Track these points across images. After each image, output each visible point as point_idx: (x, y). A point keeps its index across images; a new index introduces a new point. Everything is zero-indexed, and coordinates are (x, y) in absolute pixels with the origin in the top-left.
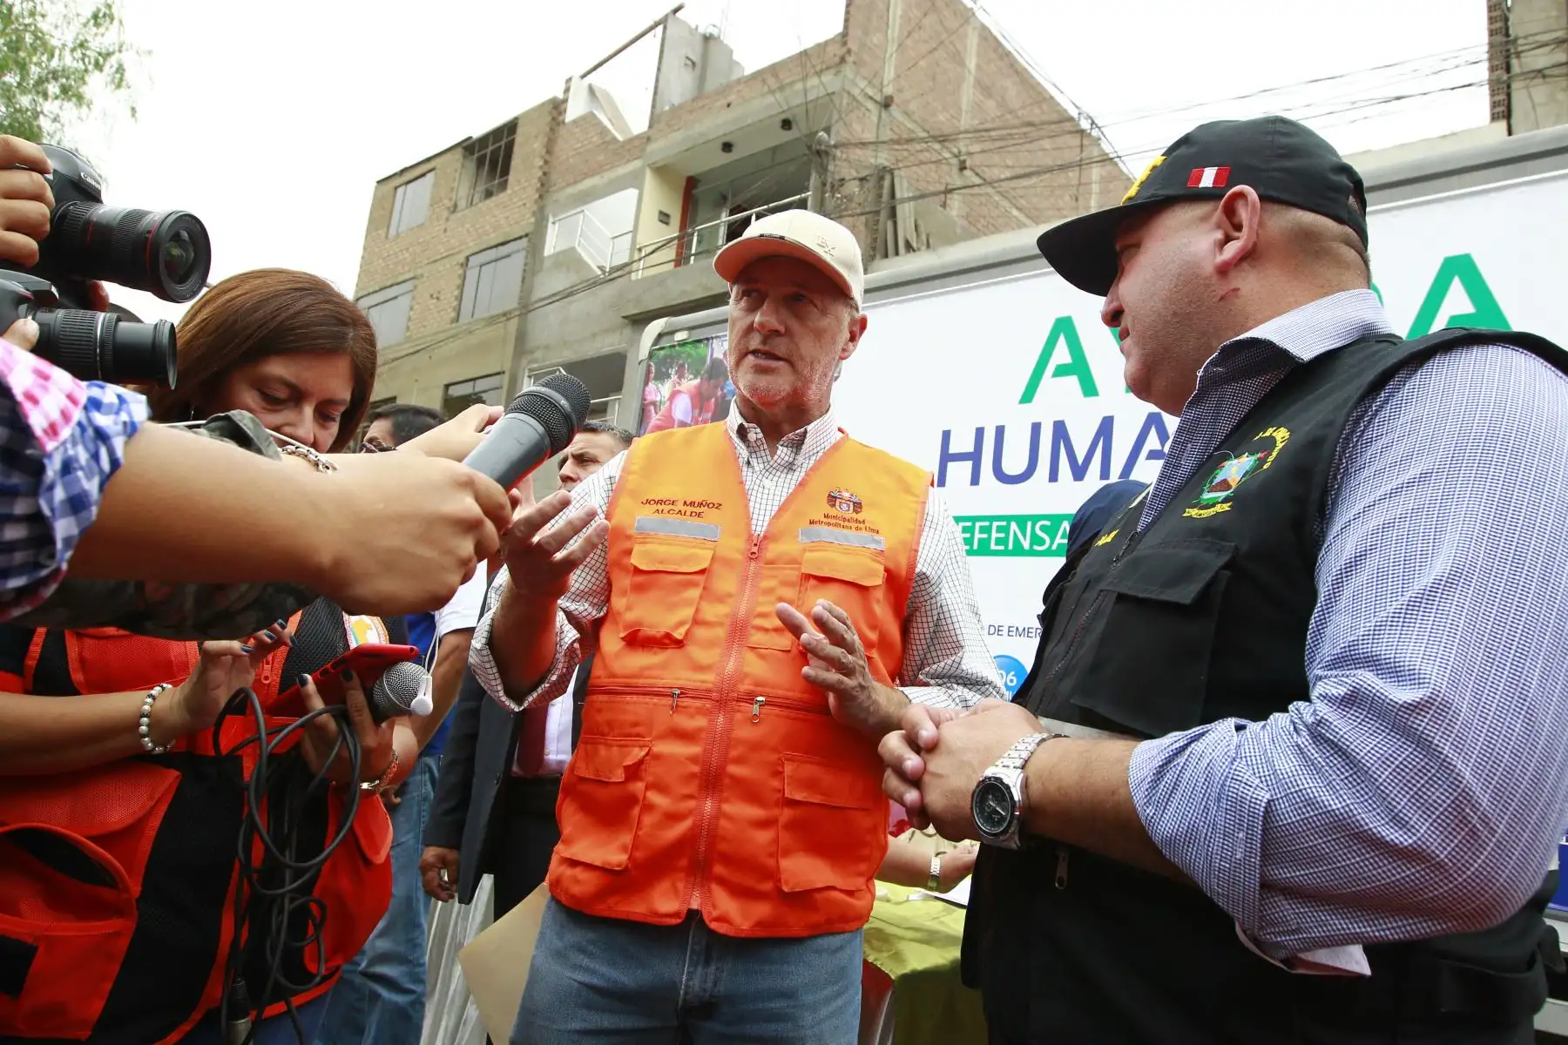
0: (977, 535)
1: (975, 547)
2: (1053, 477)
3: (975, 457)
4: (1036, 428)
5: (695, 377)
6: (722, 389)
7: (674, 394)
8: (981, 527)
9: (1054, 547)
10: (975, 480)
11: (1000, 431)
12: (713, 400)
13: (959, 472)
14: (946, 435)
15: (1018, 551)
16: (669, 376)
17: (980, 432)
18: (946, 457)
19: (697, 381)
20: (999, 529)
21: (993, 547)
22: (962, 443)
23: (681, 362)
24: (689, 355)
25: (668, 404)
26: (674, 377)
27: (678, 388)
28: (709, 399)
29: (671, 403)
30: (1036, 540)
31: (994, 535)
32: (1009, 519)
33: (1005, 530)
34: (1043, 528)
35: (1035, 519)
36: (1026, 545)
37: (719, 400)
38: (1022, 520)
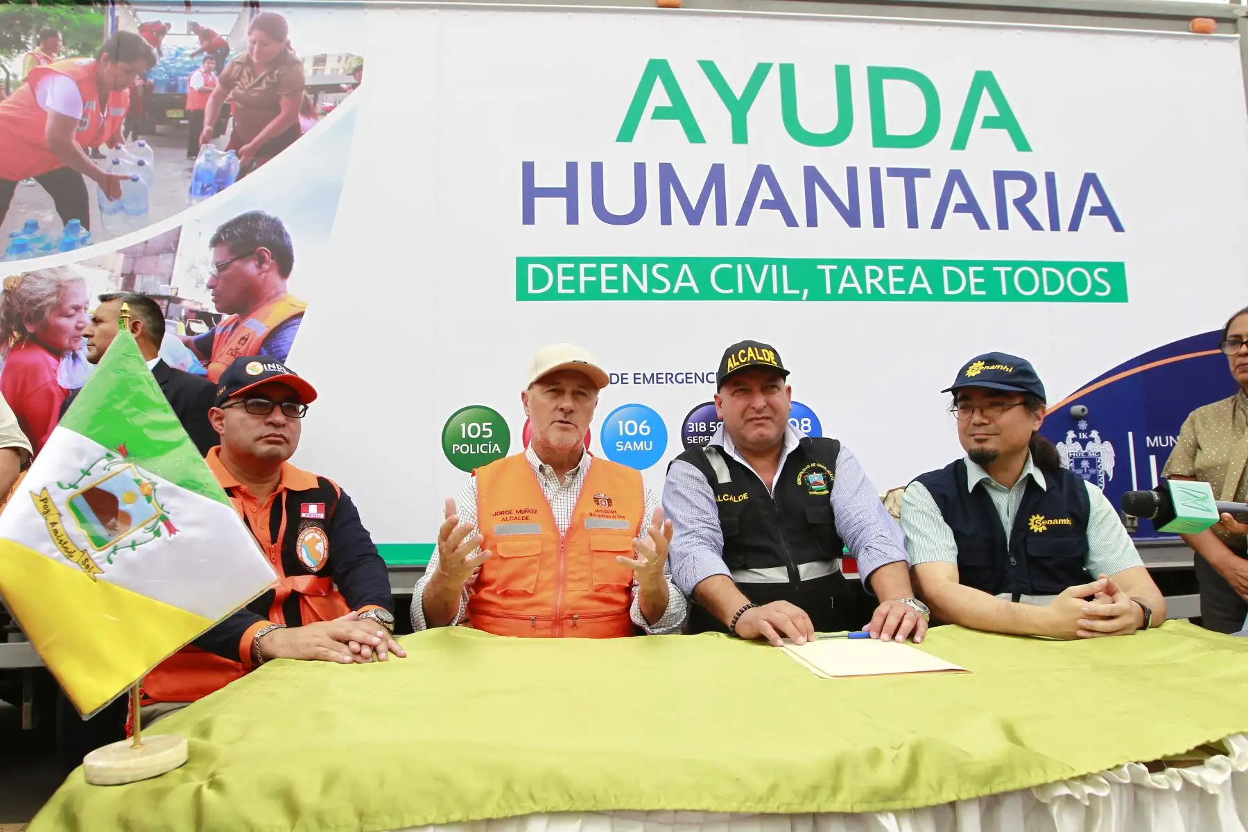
0: (583, 279)
1: (582, 290)
2: (666, 219)
3: (570, 193)
4: (640, 169)
5: (84, 51)
6: (144, 78)
7: (36, 76)
8: (585, 269)
9: (676, 291)
10: (573, 218)
11: (597, 169)
12: (127, 91)
13: (550, 210)
14: (528, 168)
15: (634, 294)
16: (22, 46)
17: (572, 169)
18: (531, 193)
19: (88, 60)
20: (609, 272)
21: (604, 290)
22: (550, 176)
23: (46, 27)
24: (64, 21)
25: (25, 86)
26: (34, 49)
27: (44, 65)
28: (118, 88)
29: (33, 89)
30: (653, 283)
31: (604, 278)
32: (620, 261)
33: (618, 272)
34: (660, 271)
35: (651, 261)
36: (644, 289)
37: (140, 91)
38: (635, 263)
